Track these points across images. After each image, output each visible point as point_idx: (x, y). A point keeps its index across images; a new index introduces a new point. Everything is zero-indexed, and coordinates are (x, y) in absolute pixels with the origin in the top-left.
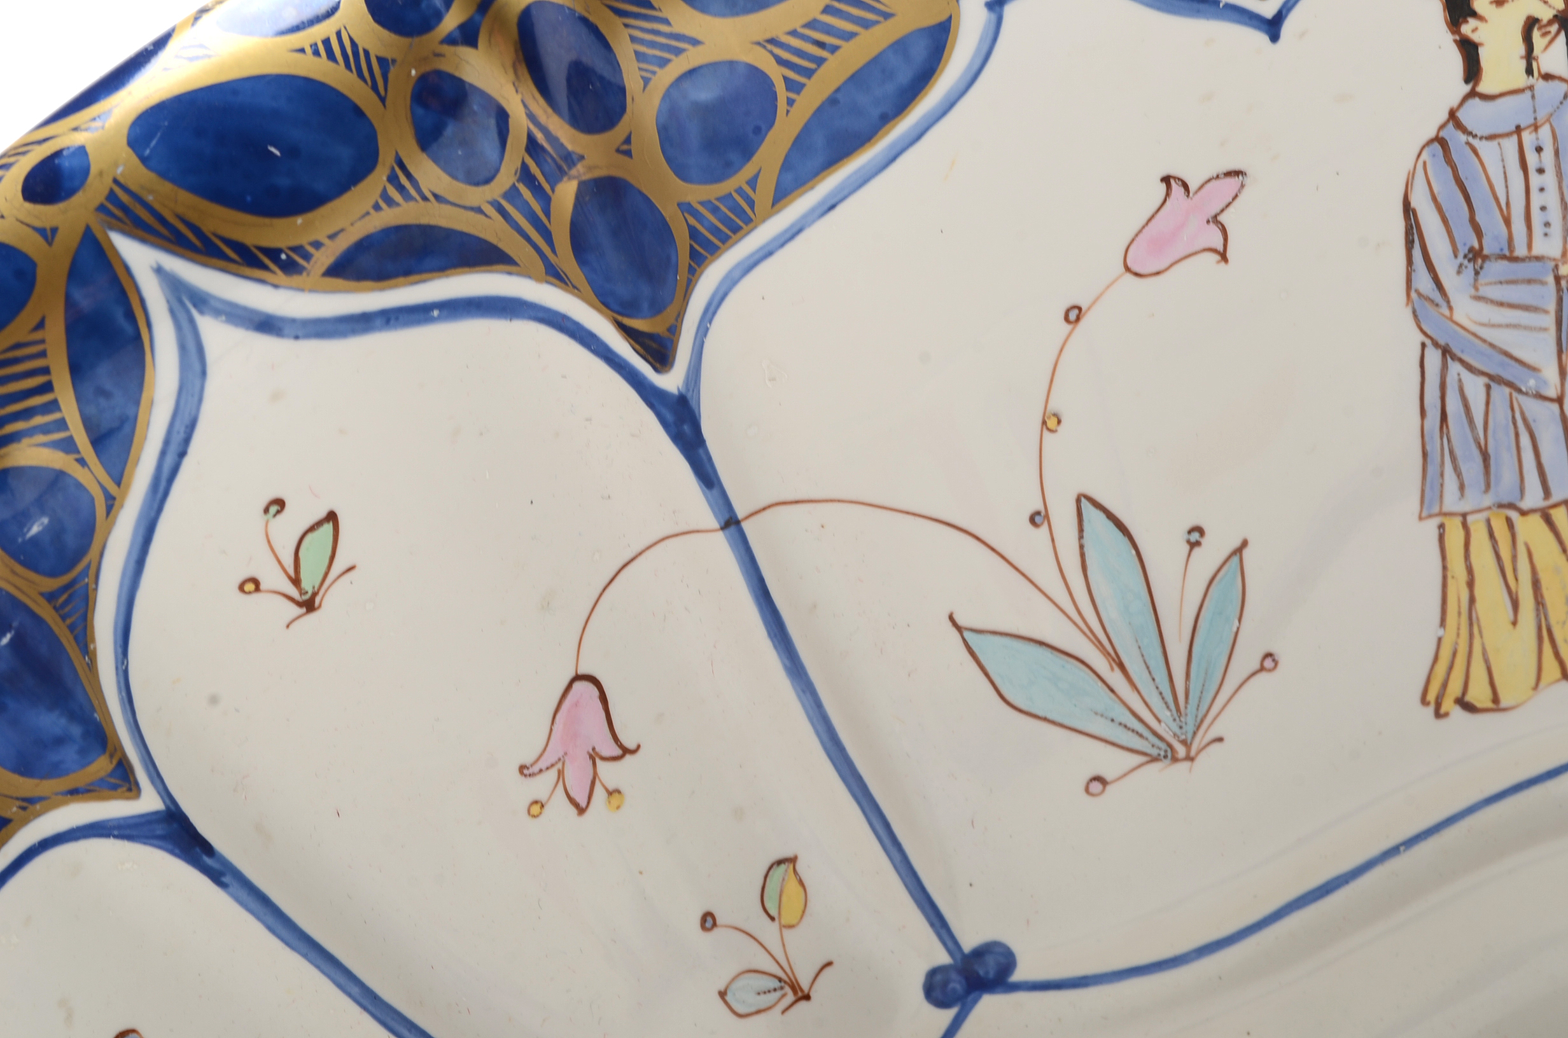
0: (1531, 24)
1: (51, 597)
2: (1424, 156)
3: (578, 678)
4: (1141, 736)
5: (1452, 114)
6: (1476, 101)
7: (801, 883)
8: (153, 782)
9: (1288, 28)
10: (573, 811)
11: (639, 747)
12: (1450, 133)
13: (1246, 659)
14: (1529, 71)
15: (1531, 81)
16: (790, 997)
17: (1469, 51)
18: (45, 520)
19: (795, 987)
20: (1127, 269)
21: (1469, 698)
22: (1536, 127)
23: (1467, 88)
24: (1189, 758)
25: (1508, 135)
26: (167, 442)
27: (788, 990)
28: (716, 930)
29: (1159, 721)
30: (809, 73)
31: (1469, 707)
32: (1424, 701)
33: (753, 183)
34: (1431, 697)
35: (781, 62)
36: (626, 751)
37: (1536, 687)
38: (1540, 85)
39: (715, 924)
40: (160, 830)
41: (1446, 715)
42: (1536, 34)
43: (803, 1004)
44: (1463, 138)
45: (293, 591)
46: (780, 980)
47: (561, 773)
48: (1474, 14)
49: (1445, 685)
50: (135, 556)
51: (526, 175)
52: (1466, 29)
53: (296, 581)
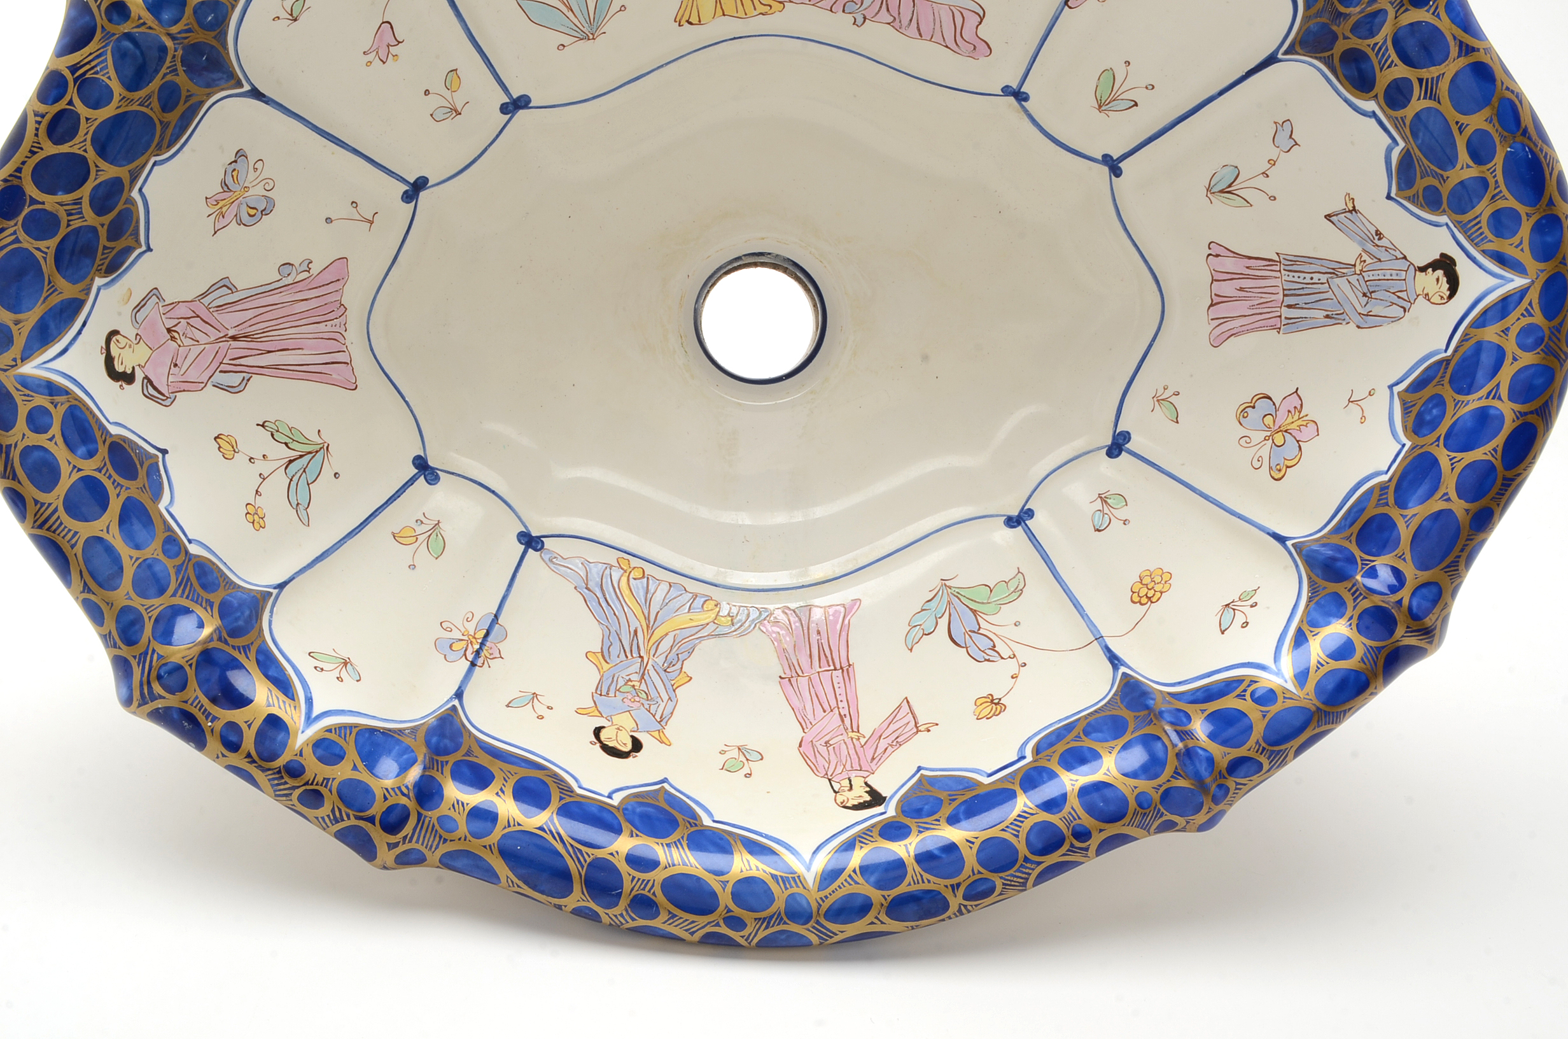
1: (215, 38)
3: (383, 23)
4: (577, 32)
7: (459, 77)
8: (247, 82)
10: (382, 63)
11: (403, 41)
13: (615, 7)
16: (455, 114)
18: (213, 15)
19: (456, 111)
21: (690, 20)
24: (593, 39)
27: (454, 112)
28: (429, 95)
29: (584, 27)
31: (691, 23)
32: (675, 21)
34: (678, 20)
36: (399, 42)
37: (713, 18)
39: (429, 93)
40: (249, 94)
41: (682, 25)
43: (459, 116)
45: (291, 18)
46: (451, 109)
47: (377, 52)
49: (683, 16)
50: (240, 18)
53: (291, 15)
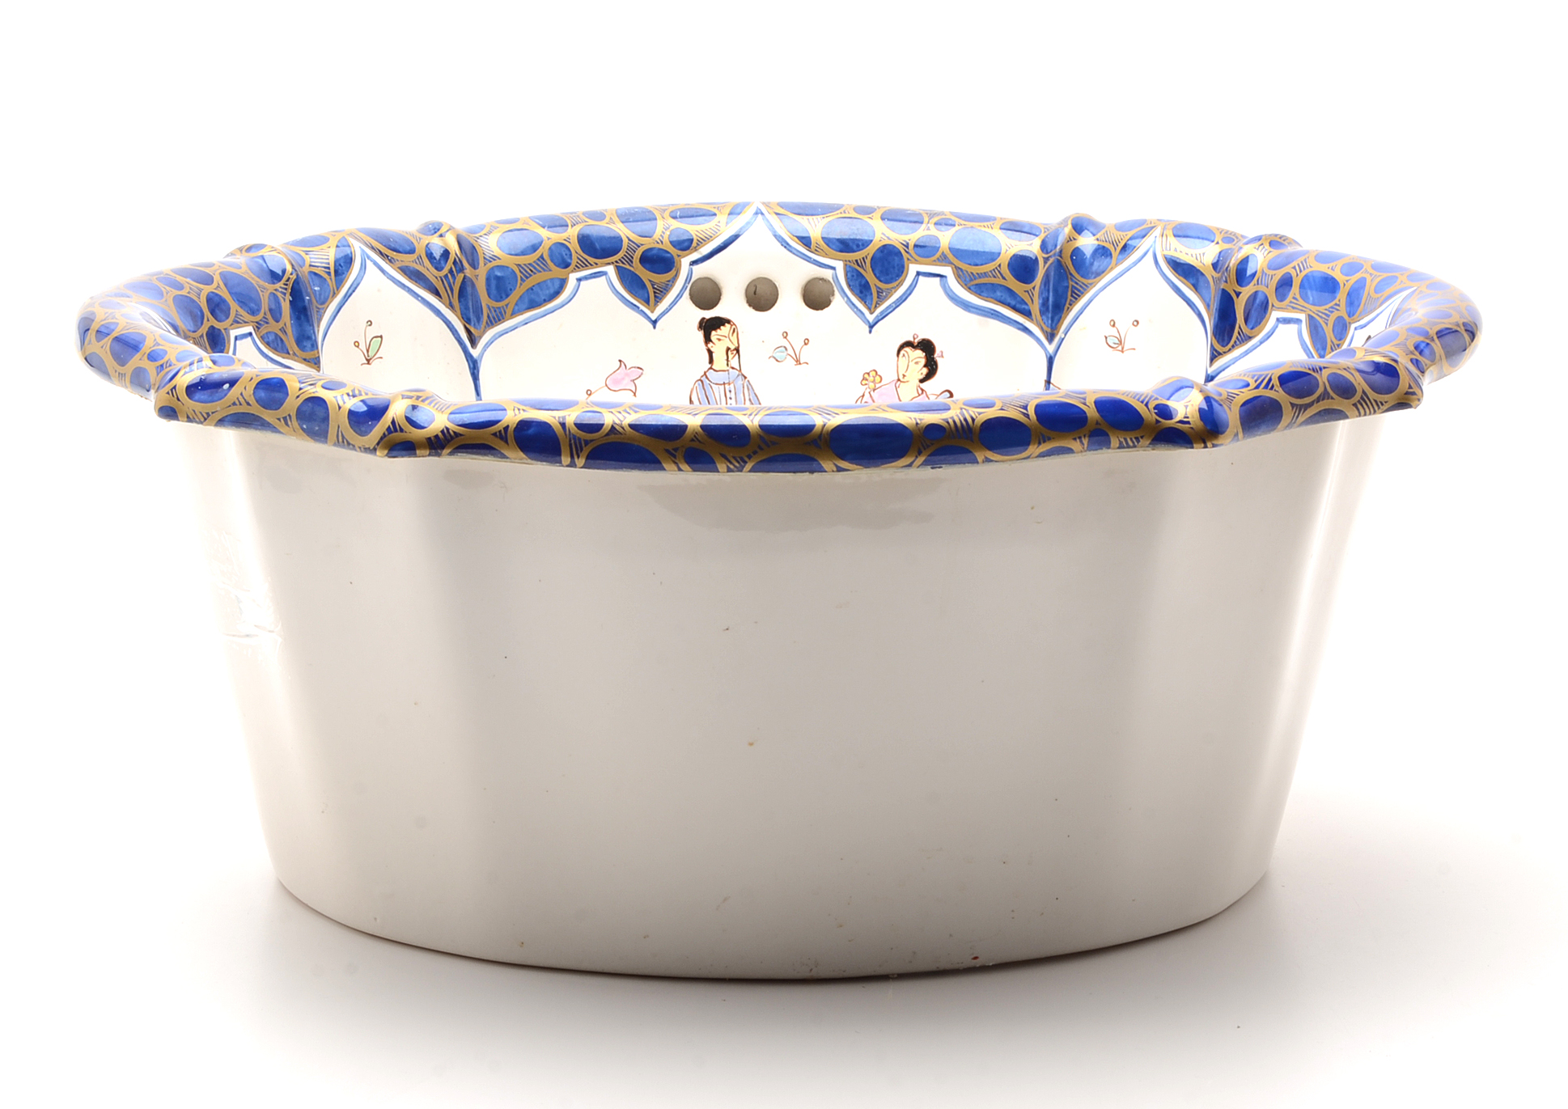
0: (728, 349)
2: (697, 384)
5: (705, 373)
6: (711, 371)
9: (658, 325)
12: (704, 378)
14: (728, 365)
15: (728, 368)
17: (710, 353)
20: (606, 385)
22: (729, 384)
23: (710, 366)
25: (721, 384)
26: (351, 286)
30: (527, 278)
33: (507, 305)
35: (520, 271)
38: (731, 370)
42: (729, 353)
44: (708, 382)
48: (711, 341)
51: (451, 271)
52: (710, 345)
